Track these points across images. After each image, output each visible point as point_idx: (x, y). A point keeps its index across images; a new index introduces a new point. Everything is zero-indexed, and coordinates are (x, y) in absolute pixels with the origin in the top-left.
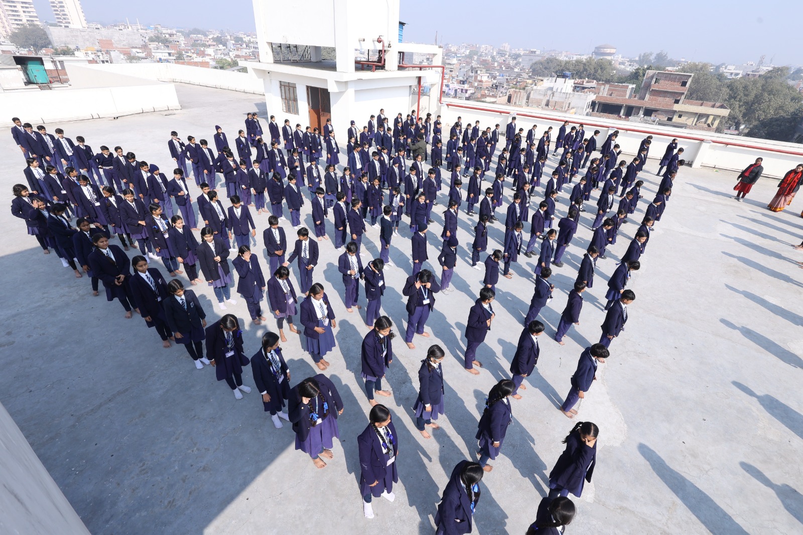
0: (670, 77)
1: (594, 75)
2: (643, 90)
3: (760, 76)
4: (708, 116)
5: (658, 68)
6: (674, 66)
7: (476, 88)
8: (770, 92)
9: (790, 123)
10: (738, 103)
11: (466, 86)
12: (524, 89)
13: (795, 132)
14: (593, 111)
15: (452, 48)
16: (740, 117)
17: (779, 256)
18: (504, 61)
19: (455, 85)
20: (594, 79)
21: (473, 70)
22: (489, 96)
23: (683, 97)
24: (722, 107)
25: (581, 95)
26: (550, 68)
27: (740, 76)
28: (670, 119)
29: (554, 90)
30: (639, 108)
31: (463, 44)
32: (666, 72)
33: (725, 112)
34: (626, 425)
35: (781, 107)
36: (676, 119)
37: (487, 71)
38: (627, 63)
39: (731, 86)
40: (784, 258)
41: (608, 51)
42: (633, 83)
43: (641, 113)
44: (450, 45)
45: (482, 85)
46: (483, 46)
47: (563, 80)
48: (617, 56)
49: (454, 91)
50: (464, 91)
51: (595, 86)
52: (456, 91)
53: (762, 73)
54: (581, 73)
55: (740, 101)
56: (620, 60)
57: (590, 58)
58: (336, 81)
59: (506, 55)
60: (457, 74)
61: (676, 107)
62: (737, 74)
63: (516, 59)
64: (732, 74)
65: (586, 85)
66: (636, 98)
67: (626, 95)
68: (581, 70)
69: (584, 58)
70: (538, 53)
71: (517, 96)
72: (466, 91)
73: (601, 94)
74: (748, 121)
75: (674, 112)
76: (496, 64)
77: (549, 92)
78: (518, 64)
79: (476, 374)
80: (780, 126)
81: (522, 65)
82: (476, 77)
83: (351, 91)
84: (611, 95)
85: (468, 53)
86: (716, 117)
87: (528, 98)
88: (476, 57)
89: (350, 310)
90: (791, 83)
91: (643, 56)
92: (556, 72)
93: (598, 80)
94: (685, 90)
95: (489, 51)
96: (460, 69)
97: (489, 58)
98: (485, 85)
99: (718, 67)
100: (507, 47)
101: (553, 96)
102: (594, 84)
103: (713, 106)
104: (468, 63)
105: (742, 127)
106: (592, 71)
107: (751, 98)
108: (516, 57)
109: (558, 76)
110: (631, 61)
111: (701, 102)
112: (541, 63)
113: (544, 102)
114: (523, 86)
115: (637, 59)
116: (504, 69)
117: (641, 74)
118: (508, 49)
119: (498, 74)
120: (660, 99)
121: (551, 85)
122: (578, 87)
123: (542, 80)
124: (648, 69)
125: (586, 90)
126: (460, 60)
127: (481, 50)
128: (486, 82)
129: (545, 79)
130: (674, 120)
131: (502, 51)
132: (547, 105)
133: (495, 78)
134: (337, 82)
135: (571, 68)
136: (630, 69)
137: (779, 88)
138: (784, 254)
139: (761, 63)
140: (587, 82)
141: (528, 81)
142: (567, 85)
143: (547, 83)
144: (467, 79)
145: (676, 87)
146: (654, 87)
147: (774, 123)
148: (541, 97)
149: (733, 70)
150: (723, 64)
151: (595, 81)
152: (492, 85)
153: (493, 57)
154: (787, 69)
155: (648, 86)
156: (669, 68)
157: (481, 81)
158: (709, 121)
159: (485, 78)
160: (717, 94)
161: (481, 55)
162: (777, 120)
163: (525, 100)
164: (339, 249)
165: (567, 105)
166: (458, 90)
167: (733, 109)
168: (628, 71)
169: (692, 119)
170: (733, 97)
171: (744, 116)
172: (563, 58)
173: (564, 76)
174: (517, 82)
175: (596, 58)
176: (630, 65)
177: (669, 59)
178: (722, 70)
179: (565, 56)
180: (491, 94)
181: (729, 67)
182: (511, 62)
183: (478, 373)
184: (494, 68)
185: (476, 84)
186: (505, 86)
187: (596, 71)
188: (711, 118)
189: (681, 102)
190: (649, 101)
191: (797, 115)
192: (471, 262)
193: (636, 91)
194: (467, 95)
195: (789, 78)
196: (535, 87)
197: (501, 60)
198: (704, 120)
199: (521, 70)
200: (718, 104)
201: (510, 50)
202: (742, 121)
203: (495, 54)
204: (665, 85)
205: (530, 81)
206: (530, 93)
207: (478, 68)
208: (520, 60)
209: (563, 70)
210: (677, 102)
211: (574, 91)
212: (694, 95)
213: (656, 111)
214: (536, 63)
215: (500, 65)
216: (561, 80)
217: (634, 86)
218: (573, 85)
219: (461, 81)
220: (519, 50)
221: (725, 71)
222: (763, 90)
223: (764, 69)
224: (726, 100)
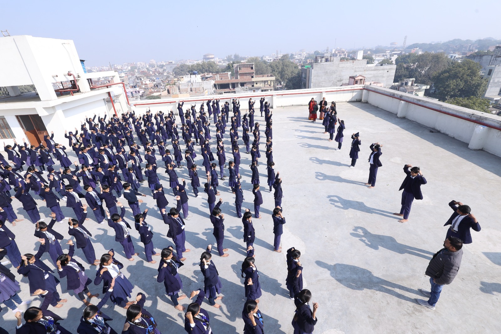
0: (244, 66)
1: (209, 70)
2: (235, 74)
3: (279, 59)
4: (267, 81)
5: (238, 63)
6: (244, 60)
7: (145, 89)
8: (286, 66)
9: (298, 78)
10: (276, 73)
11: (137, 89)
12: (175, 84)
13: (302, 82)
14: (216, 89)
15: (117, 67)
16: (280, 79)
17: (321, 139)
18: (155, 70)
19: (129, 90)
20: (209, 72)
21: (137, 78)
22: (155, 92)
23: (254, 74)
24: (271, 76)
25: (207, 82)
26: (184, 70)
27: (272, 61)
28: (253, 86)
29: (192, 82)
30: (238, 83)
31: (124, 64)
32: (242, 64)
33: (273, 78)
34: (303, 242)
35: (292, 72)
36: (255, 85)
37: (147, 77)
38: (222, 62)
39: (270, 66)
40: (322, 139)
41: (211, 56)
42: (230, 71)
43: (239, 85)
44: (115, 65)
45: (147, 86)
46: (138, 63)
47: (194, 76)
48: (216, 59)
49: (130, 93)
50: (137, 92)
51: (212, 76)
52: (132, 93)
53: (280, 58)
54: (202, 70)
55: (277, 72)
56: (218, 60)
57: (204, 62)
58: (43, 108)
59: (155, 66)
60: (128, 82)
61: (253, 80)
62: (271, 60)
63: (162, 68)
64: (268, 60)
65: (207, 76)
66: (234, 79)
67: (228, 78)
68: (201, 69)
69: (200, 62)
70: (173, 62)
71: (172, 89)
72: (139, 92)
73: (217, 80)
74: (283, 80)
75: (253, 82)
76: (151, 73)
77: (190, 84)
78: (164, 70)
79: (227, 256)
80: (295, 80)
81: (167, 71)
82: (142, 83)
83: (59, 112)
84: (221, 79)
85: (130, 69)
86: (271, 81)
87: (179, 89)
88: (136, 70)
89: (131, 259)
90: (292, 61)
91: (228, 57)
92: (189, 72)
93: (212, 73)
94: (254, 71)
95: (143, 66)
96: (129, 79)
97: (145, 70)
98: (149, 86)
99: (262, 58)
100: (154, 62)
101: (192, 85)
102: (211, 75)
103: (268, 76)
104: (133, 75)
105: (282, 83)
106: (207, 69)
107: (280, 70)
108: (162, 66)
109: (191, 74)
110: (223, 60)
111: (262, 75)
112: (178, 68)
113: (189, 90)
114: (173, 83)
115: (226, 59)
116: (157, 74)
117: (231, 66)
118: (155, 63)
119: (155, 78)
120: (245, 77)
121: (189, 79)
122: (203, 78)
123: (183, 78)
124: (233, 63)
125: (208, 79)
126: (126, 74)
127: (138, 66)
128: (150, 84)
129: (184, 77)
130: (255, 86)
131: (152, 64)
132: (191, 91)
133: (154, 81)
134: (45, 108)
135: (195, 68)
136: (225, 64)
137: (288, 64)
138: (322, 138)
139: (277, 54)
140: (207, 74)
141: (175, 79)
142: (197, 78)
143: (186, 79)
144: (136, 84)
145: (249, 70)
146: (240, 72)
147: (293, 79)
148: (186, 87)
149: (269, 58)
150: (263, 56)
151: (211, 73)
152: (154, 85)
153: (147, 69)
154: (288, 55)
155: (237, 72)
156: (242, 61)
157: (146, 84)
158: (269, 84)
159: (148, 82)
160: (267, 70)
161: (139, 69)
162: (293, 78)
163: (178, 91)
164: (102, 223)
165: (202, 89)
166: (133, 92)
167: (276, 76)
168: (224, 66)
169: (262, 84)
170: (273, 71)
171: (281, 78)
172: (189, 63)
173: (194, 74)
174: (169, 81)
175: (206, 61)
176: (224, 62)
177: (240, 57)
178: (264, 58)
179: (189, 62)
180: (155, 90)
181: (266, 57)
182: (160, 70)
183: (228, 255)
184: (151, 75)
185: (144, 87)
186: (163, 85)
187: (209, 68)
188: (269, 82)
189: (254, 77)
190: (240, 79)
191: (299, 74)
192: (194, 195)
193: (232, 75)
194: (140, 94)
195: (290, 58)
196: (181, 82)
197: (153, 69)
198: (267, 83)
199: (168, 74)
200: (269, 75)
201: (156, 63)
202: (281, 80)
203: (148, 66)
204: (244, 70)
205: (176, 79)
206: (179, 86)
207: (141, 76)
208: (165, 68)
209: (192, 71)
210: (252, 77)
211: (202, 80)
212: (258, 72)
213: (245, 83)
214: (175, 69)
215: (154, 72)
216: (193, 76)
217: (230, 73)
218: (201, 78)
219: (132, 86)
220: (162, 62)
221: (266, 59)
222: (283, 65)
223: (280, 56)
224: (271, 72)
